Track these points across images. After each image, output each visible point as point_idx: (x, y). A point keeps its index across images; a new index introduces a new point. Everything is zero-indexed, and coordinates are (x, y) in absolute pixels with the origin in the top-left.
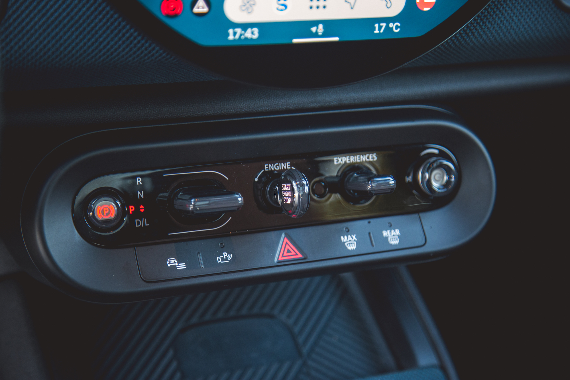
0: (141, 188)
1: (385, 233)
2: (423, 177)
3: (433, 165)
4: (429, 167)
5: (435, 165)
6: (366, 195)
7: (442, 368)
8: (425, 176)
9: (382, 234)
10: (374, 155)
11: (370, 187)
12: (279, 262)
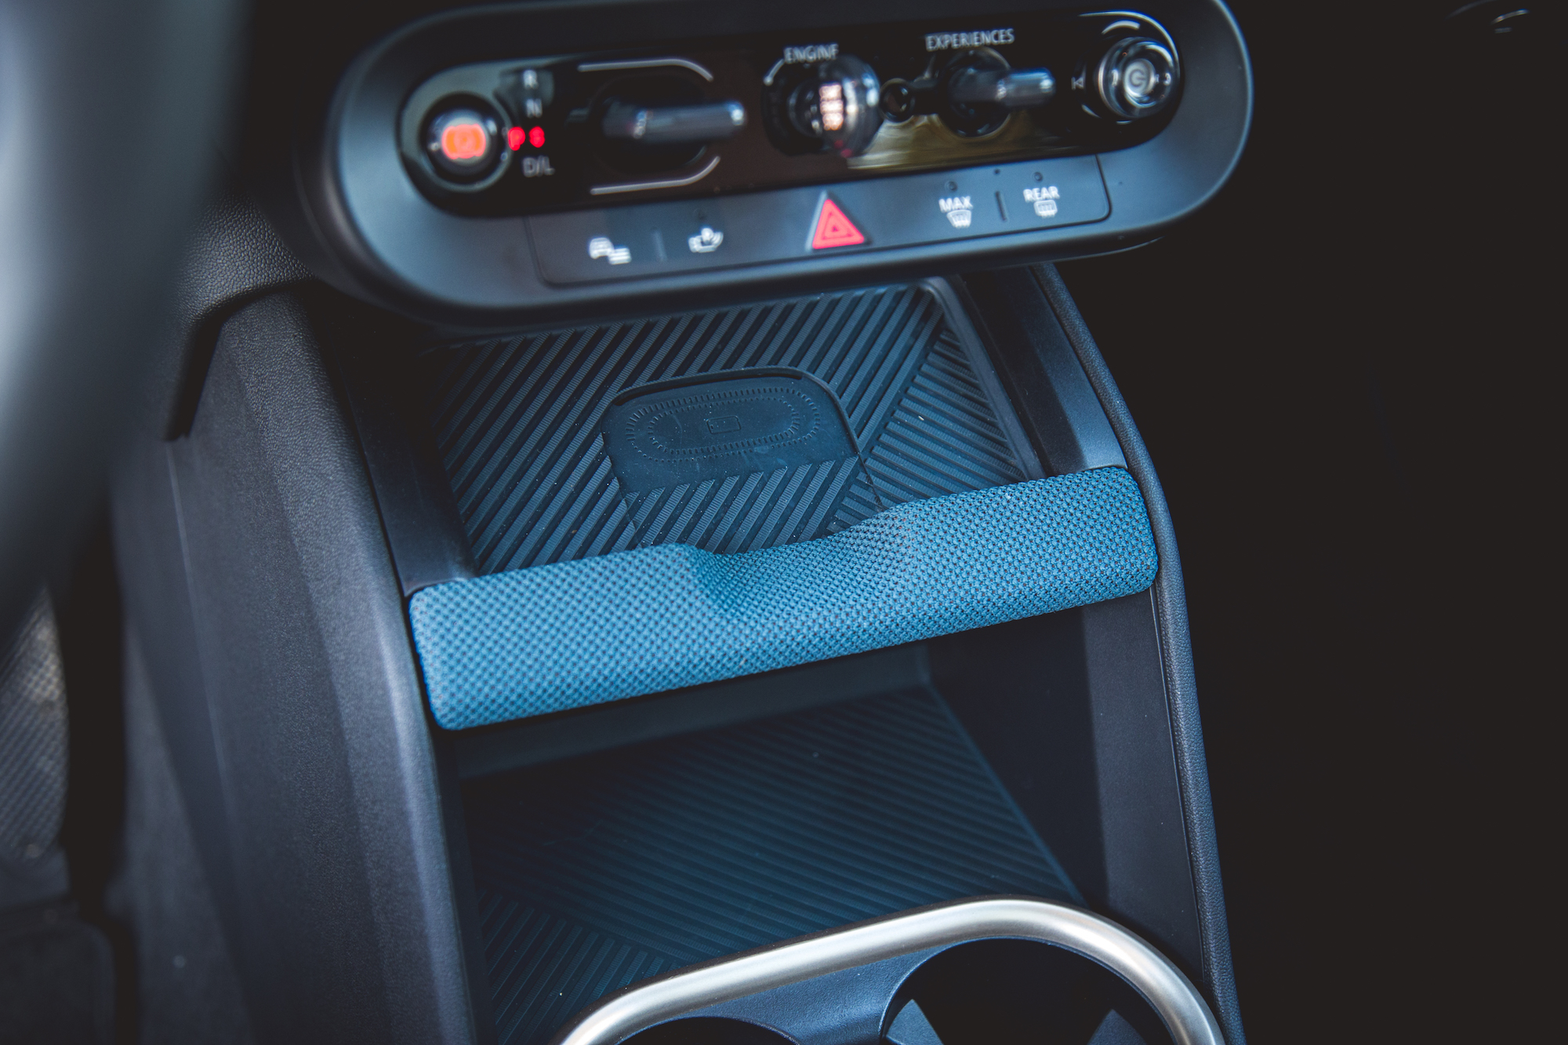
0: (535, 93)
1: (1029, 194)
2: (1108, 79)
3: (1127, 52)
4: (1120, 57)
5: (1132, 52)
6: (996, 111)
7: (1133, 471)
8: (1112, 77)
9: (1022, 196)
10: (1009, 32)
11: (1002, 91)
12: (816, 250)
